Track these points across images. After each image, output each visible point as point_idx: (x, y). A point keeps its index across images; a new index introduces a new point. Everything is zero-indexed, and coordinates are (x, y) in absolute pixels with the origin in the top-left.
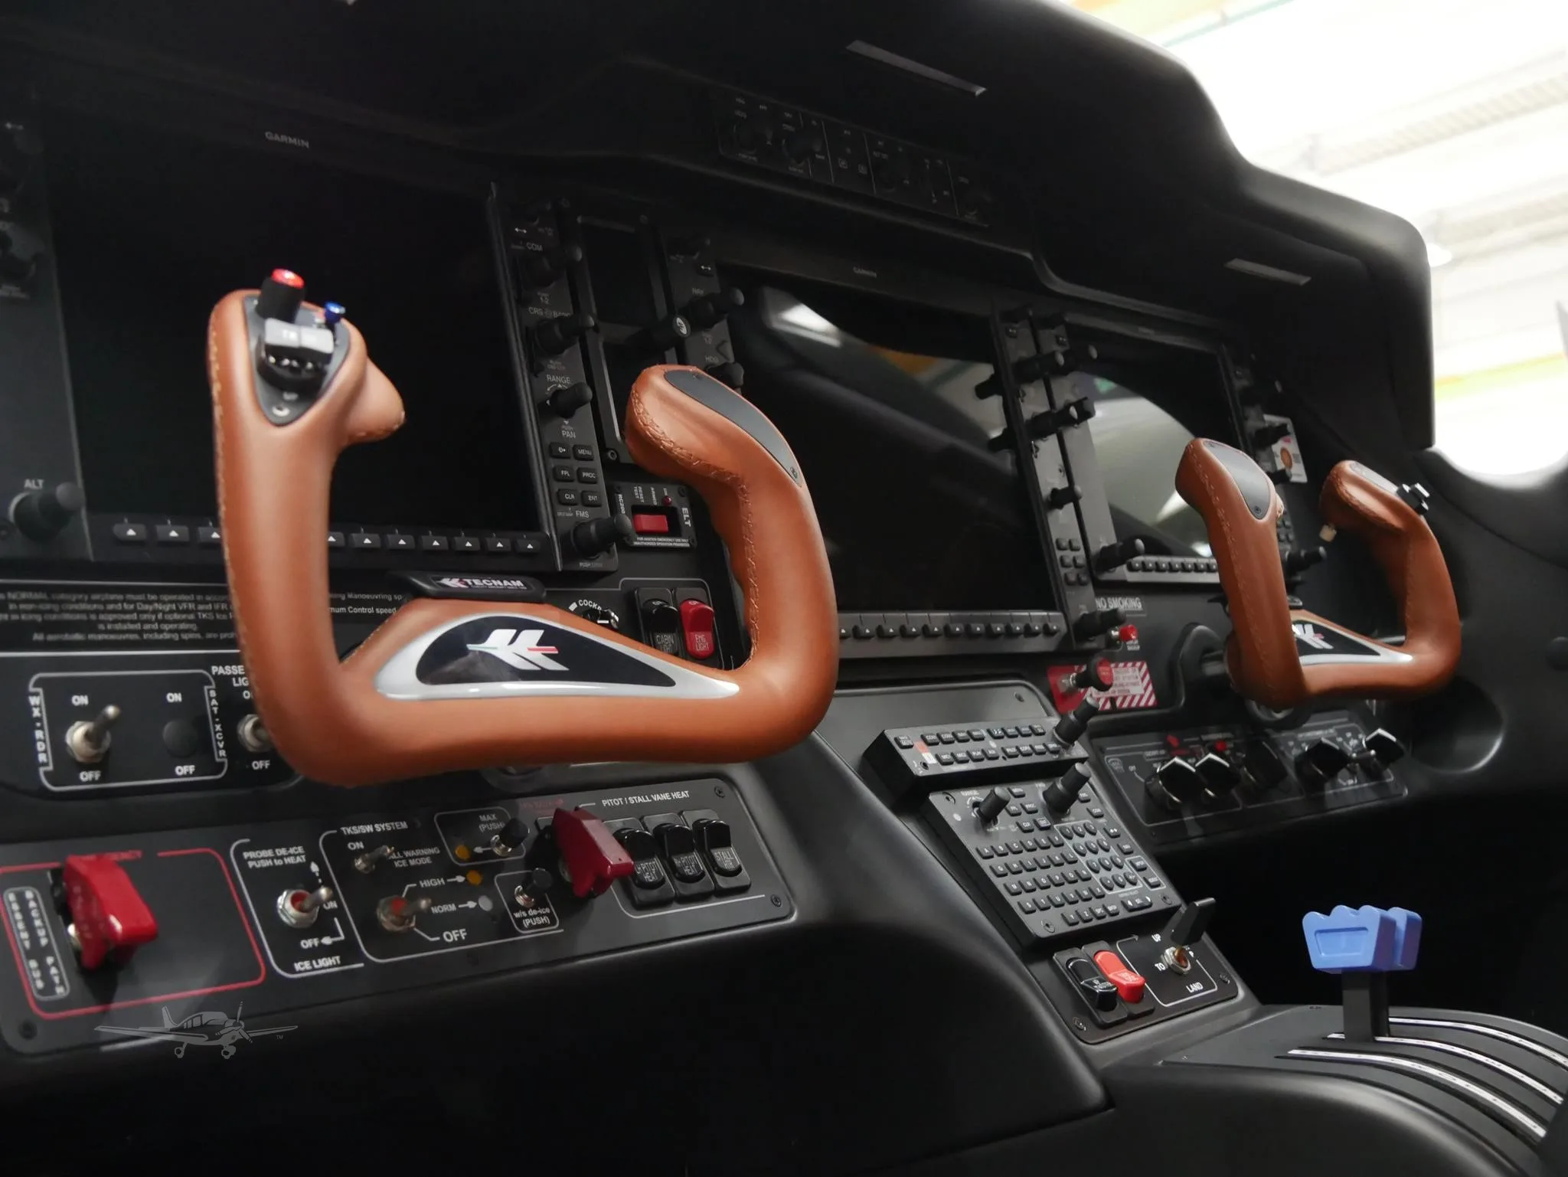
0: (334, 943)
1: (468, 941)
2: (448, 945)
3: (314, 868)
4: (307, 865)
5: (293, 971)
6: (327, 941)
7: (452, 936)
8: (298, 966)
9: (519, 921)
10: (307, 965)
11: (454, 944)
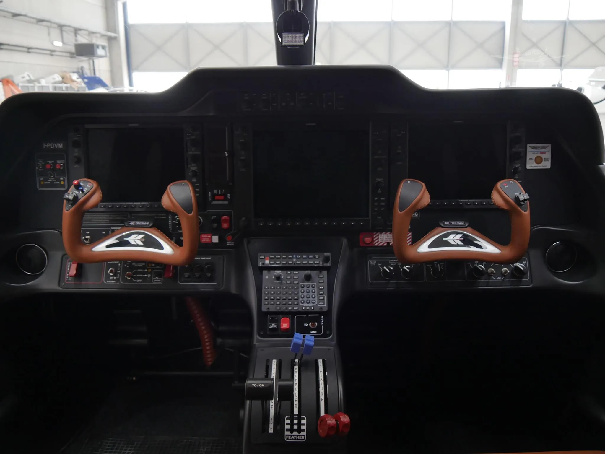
0: (116, 279)
1: (141, 282)
2: (137, 282)
3: (119, 265)
4: (118, 264)
5: (106, 282)
6: (115, 278)
7: (138, 281)
8: (108, 281)
9: (154, 280)
10: (109, 281)
11: (138, 282)
